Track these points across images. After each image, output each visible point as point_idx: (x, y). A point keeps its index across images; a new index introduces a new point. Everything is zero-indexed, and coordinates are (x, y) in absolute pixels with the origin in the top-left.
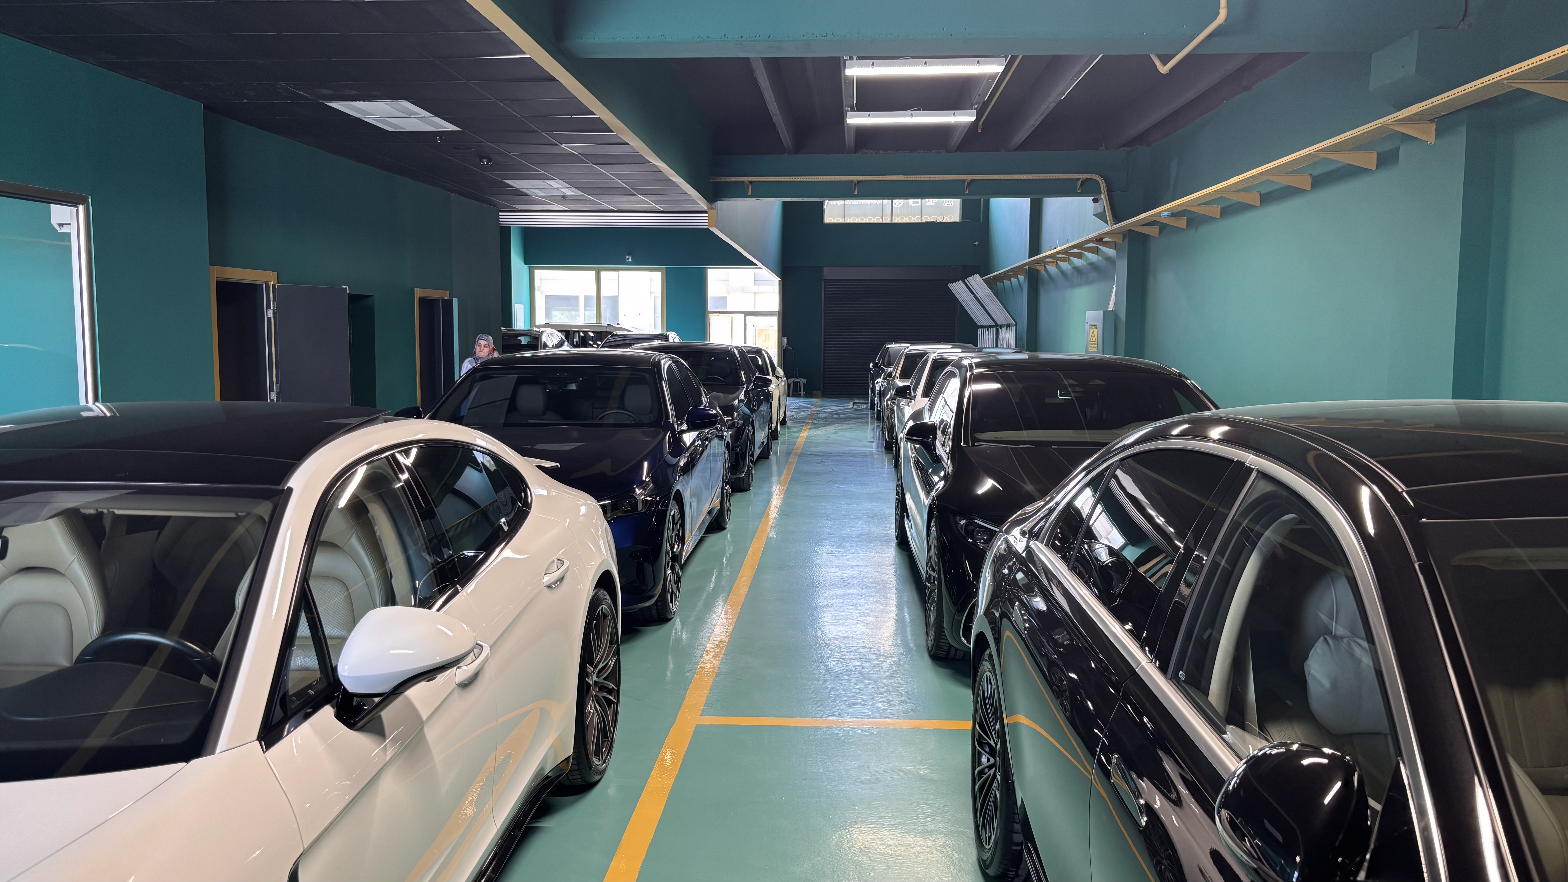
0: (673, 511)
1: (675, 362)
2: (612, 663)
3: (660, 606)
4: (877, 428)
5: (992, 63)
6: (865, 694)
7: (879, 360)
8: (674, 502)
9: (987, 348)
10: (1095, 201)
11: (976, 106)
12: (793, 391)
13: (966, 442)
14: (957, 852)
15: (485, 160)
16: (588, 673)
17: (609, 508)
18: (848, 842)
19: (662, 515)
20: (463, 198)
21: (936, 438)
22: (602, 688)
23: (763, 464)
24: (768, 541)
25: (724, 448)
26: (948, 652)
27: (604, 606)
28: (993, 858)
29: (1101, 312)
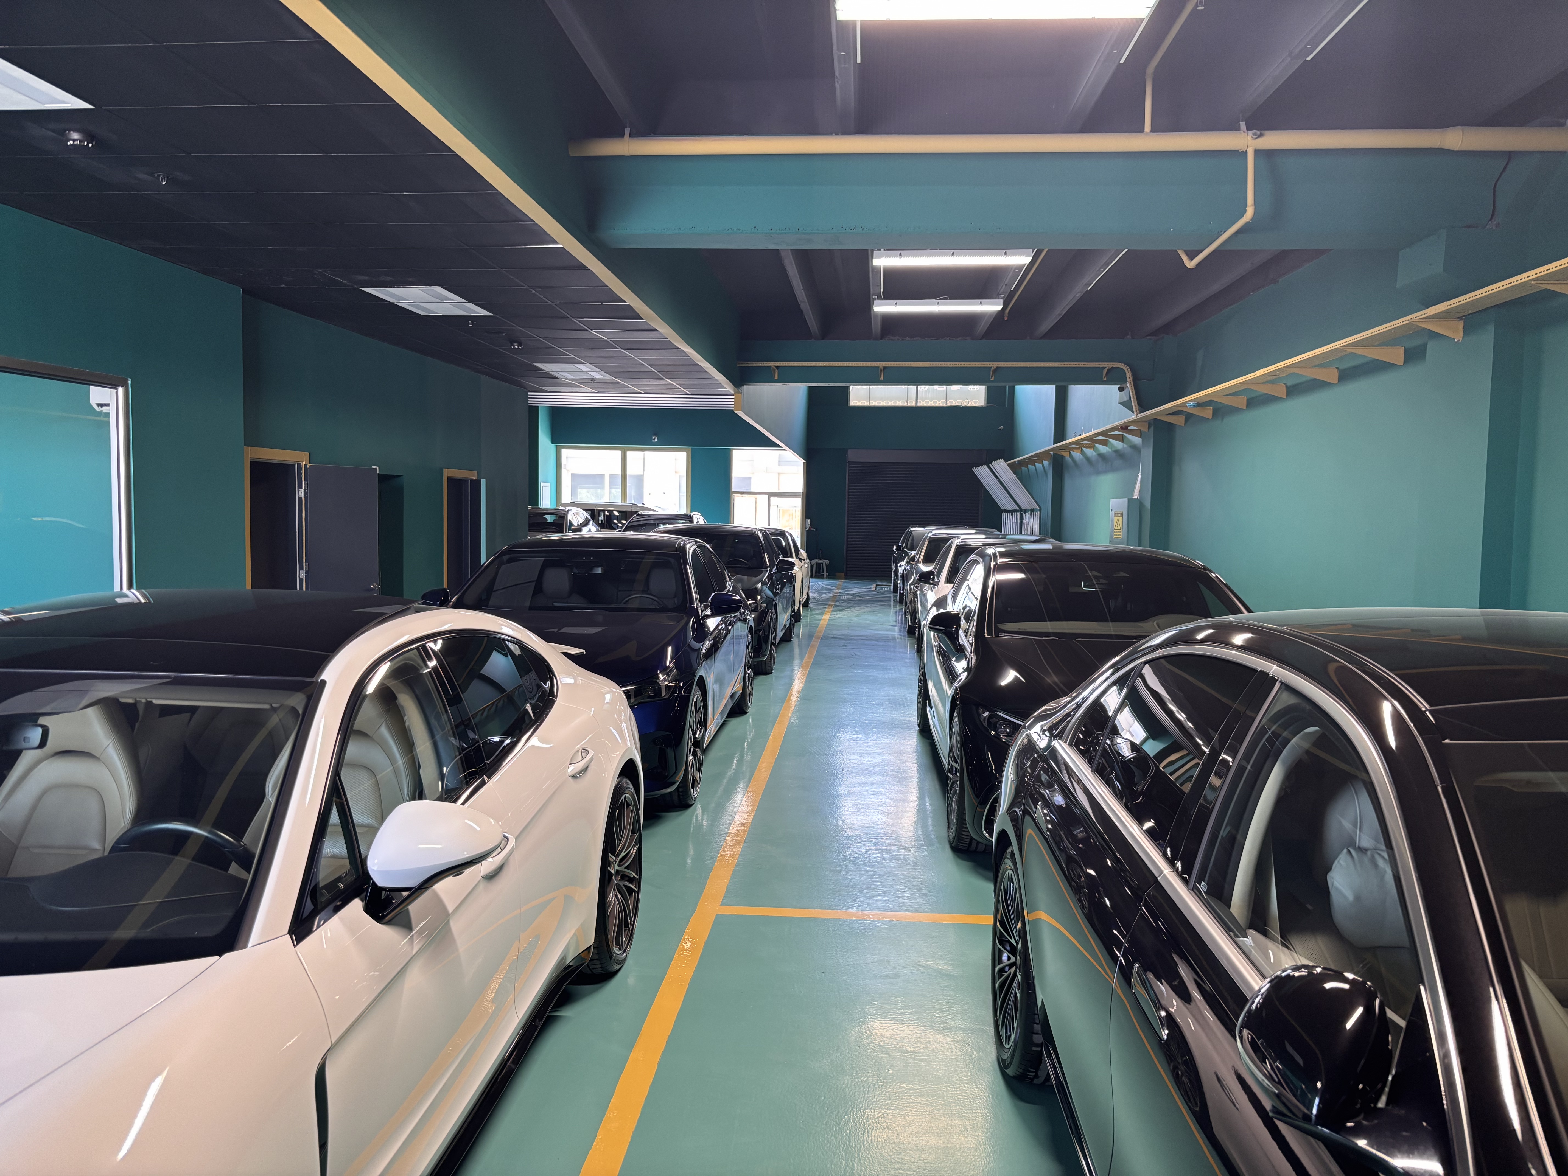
0: (696, 696)
1: (700, 546)
2: (633, 852)
3: (681, 792)
4: (899, 612)
5: (1020, 254)
6: (885, 886)
7: (902, 543)
8: (697, 687)
9: (1011, 534)
10: (1121, 389)
11: (1003, 296)
12: (816, 572)
13: (990, 633)
14: (976, 1051)
15: (515, 344)
16: (610, 862)
17: (632, 694)
18: (868, 1037)
19: (685, 700)
20: (493, 380)
21: (960, 628)
22: (624, 877)
23: (785, 646)
24: (790, 727)
25: (746, 631)
26: (970, 844)
27: (627, 795)
28: (1012, 1058)
29: (1126, 500)
